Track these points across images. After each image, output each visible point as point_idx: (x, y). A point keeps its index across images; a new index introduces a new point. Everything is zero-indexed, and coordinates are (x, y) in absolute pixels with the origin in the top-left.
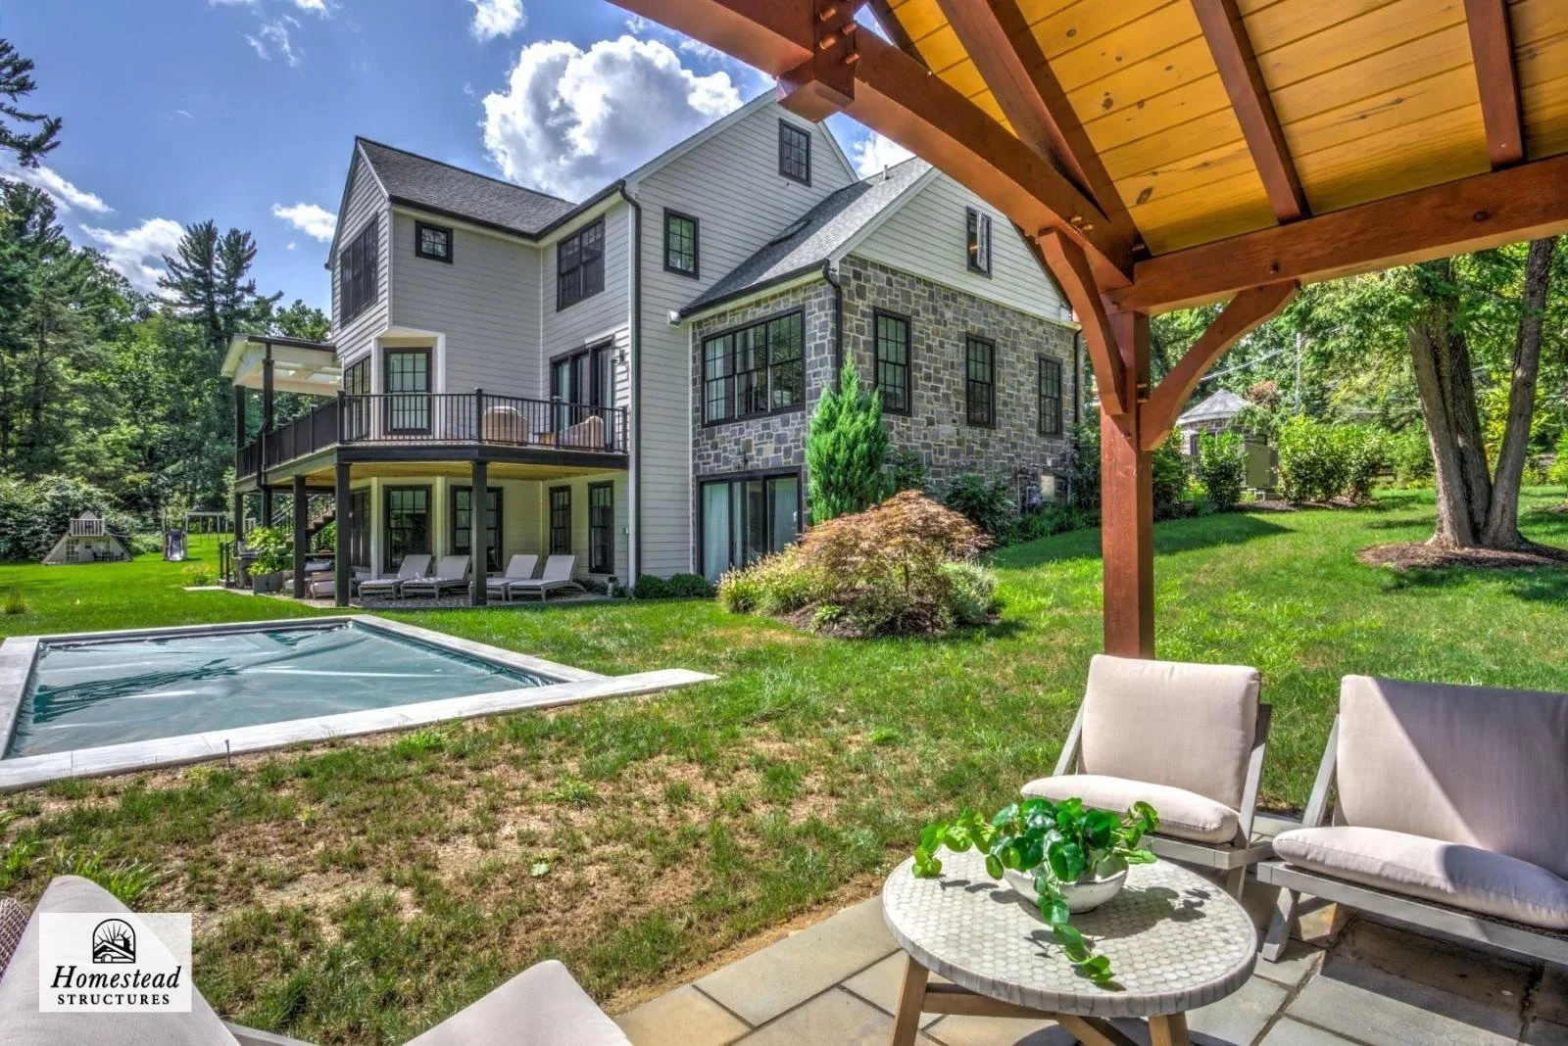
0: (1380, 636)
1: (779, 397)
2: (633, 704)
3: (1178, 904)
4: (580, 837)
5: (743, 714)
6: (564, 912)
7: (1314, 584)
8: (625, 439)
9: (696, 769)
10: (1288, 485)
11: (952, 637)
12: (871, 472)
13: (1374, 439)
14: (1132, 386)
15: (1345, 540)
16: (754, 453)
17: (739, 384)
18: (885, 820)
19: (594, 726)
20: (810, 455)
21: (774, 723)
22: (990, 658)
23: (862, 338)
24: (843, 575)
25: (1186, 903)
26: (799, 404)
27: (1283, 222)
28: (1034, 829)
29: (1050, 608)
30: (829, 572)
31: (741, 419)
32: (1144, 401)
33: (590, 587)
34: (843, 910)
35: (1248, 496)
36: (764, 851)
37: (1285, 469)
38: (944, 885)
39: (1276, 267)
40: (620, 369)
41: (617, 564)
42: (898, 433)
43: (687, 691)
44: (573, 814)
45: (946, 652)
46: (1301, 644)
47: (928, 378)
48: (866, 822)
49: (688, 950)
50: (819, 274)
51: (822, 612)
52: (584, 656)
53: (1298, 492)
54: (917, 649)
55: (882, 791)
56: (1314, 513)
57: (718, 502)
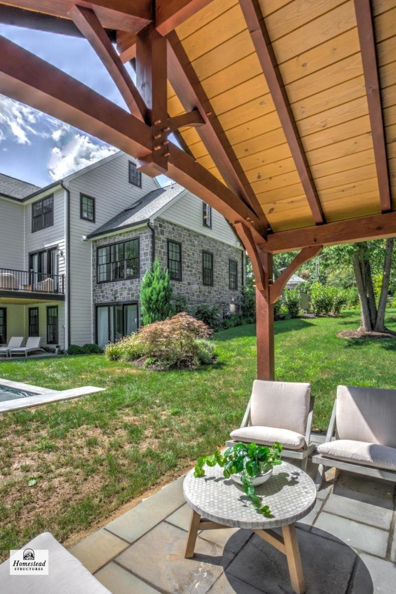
0: (344, 364)
1: (128, 271)
2: (70, 403)
3: (289, 479)
4: (49, 466)
5: (118, 405)
6: (44, 501)
7: (323, 345)
8: (63, 288)
9: (99, 431)
10: (314, 309)
11: (199, 369)
12: (166, 303)
13: (341, 293)
14: (267, 280)
15: (333, 329)
16: (119, 295)
17: (112, 267)
18: (177, 447)
19: (53, 415)
20: (142, 296)
21: (130, 408)
22: (214, 377)
23: (163, 250)
24: (156, 346)
25: (292, 478)
26: (136, 275)
27: (318, 224)
28: (240, 457)
29: (235, 356)
30: (151, 344)
31: (113, 281)
32: (271, 285)
33: (47, 350)
34: (163, 488)
35: (301, 312)
36: (130, 464)
37: (313, 303)
38: (206, 480)
39: (315, 240)
40: (61, 259)
41: (60, 340)
42: (177, 288)
43: (94, 397)
44: (46, 456)
45: (197, 375)
46: (321, 368)
47: (188, 267)
48: (170, 449)
49: (100, 513)
50: (145, 224)
51: (148, 360)
52: (47, 382)
53: (317, 311)
54: (186, 375)
55: (176, 434)
56: (322, 318)
57: (104, 314)
